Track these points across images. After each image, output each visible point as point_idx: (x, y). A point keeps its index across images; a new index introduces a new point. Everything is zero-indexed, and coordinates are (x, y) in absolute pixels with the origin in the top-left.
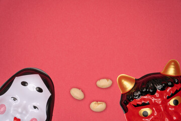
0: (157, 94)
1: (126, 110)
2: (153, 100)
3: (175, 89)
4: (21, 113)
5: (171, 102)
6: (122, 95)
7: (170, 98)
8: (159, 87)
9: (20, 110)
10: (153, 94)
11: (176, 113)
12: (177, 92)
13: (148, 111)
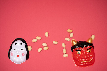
0: (84, 48)
1: (72, 51)
2: (82, 49)
3: (90, 47)
4: (18, 53)
5: (88, 51)
6: (72, 46)
7: (88, 50)
8: (85, 46)
9: (18, 52)
10: (82, 47)
11: (89, 55)
12: (90, 48)
13: (80, 52)
